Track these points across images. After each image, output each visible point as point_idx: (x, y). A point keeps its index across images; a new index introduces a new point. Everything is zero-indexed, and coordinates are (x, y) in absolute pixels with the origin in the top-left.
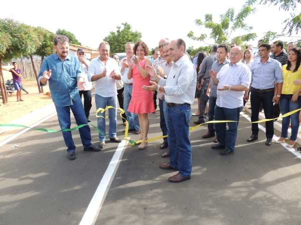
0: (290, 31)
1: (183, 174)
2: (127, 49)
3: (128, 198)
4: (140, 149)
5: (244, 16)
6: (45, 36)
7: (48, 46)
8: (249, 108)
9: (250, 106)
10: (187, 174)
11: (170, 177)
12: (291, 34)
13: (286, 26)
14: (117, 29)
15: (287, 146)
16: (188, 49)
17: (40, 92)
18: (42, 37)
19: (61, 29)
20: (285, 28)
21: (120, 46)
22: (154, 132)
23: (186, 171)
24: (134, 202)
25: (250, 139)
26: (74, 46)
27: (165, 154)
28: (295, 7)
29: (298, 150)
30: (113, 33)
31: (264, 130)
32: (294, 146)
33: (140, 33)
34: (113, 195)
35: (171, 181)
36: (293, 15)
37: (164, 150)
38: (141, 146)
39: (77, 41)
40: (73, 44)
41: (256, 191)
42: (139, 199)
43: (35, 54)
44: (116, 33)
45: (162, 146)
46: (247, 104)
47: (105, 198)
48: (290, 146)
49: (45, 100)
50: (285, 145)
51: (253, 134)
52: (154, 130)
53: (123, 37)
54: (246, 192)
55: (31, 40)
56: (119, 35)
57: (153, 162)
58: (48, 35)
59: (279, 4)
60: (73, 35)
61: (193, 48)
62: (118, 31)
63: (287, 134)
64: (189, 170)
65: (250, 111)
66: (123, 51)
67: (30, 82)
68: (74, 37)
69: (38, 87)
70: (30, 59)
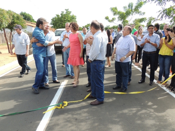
0: (162, 17)
1: (99, 100)
2: (66, 26)
3: (66, 114)
4: (74, 87)
5: (139, 8)
6: (13, 16)
7: (15, 23)
8: (141, 64)
9: (142, 63)
10: (101, 100)
11: (92, 103)
12: (162, 19)
13: (160, 14)
14: (61, 13)
15: (162, 86)
16: (106, 27)
17: (9, 52)
18: (11, 17)
19: (23, 12)
20: (159, 16)
21: (62, 24)
22: (83, 78)
23: (101, 98)
24: (70, 116)
25: (140, 82)
26: (32, 23)
27: (89, 90)
28: (165, 4)
29: (167, 88)
30: (58, 16)
31: (149, 76)
32: (166, 86)
33: (75, 16)
34: (57, 112)
35: (92, 104)
36: (164, 8)
37: (88, 87)
38: (75, 85)
39: (34, 20)
40: (31, 22)
41: (141, 110)
42: (73, 114)
43: (6, 28)
44: (60, 16)
45: (87, 85)
46: (140, 62)
47: (52, 114)
48: (163, 86)
49: (13, 58)
50: (160, 85)
51: (142, 78)
52: (83, 76)
53: (65, 18)
54: (135, 110)
55: (5, 19)
56: (62, 17)
57: (81, 94)
58: (15, 16)
59: (157, 2)
60: (31, 16)
61: (110, 27)
62: (62, 14)
63: (162, 79)
64: (102, 98)
65: (142, 66)
66: (64, 27)
67: (2, 46)
68: (31, 18)
69: (8, 50)
70: (3, 31)
